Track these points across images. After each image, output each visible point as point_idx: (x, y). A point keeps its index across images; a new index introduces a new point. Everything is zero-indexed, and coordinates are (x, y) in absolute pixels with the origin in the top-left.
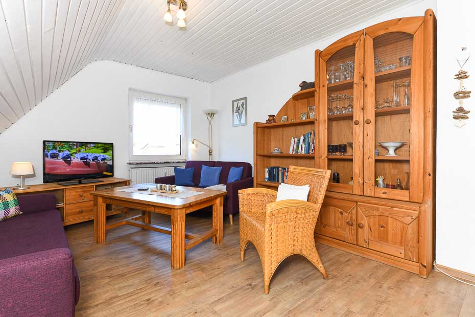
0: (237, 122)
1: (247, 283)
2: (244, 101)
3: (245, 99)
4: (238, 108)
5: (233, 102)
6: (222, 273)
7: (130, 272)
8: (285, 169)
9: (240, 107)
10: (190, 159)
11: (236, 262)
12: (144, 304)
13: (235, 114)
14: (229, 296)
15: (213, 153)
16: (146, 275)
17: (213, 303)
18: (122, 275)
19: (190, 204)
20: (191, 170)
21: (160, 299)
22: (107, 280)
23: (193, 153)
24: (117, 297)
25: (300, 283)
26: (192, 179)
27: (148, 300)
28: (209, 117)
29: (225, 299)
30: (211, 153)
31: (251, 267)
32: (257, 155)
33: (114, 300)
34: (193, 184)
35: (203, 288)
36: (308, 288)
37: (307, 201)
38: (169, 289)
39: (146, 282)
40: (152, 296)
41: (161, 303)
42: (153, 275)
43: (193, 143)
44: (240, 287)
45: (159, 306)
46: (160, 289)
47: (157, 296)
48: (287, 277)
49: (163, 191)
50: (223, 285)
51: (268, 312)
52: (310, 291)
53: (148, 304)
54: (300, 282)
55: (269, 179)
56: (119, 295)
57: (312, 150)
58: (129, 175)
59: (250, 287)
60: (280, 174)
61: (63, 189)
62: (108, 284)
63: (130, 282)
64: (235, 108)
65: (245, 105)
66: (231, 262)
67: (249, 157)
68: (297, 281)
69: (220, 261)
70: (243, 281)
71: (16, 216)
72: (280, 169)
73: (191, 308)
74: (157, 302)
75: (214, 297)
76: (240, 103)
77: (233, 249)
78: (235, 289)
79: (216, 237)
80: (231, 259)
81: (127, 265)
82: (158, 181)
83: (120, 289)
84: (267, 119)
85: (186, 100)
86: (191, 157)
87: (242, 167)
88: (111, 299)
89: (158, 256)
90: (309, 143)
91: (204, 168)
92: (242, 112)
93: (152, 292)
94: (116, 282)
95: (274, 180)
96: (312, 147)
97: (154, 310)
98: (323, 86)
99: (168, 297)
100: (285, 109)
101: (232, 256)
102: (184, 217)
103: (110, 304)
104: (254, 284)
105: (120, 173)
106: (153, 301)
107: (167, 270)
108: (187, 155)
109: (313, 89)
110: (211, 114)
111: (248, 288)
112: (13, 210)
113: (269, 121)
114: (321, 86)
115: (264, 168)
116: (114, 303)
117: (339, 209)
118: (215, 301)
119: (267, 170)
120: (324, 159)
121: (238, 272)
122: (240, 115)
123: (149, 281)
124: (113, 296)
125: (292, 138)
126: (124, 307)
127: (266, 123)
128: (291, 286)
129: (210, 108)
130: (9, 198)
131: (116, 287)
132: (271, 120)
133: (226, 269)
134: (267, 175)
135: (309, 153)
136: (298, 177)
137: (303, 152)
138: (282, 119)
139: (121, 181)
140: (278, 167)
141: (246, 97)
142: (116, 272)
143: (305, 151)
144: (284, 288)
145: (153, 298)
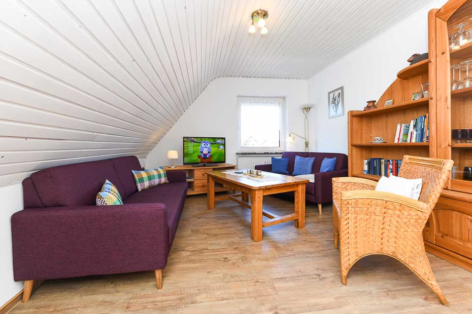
0: (333, 113)
1: (316, 272)
2: (340, 91)
3: (342, 88)
4: (334, 99)
5: (329, 93)
6: (294, 255)
7: (221, 234)
8: (389, 161)
9: (337, 97)
10: (288, 150)
11: (312, 250)
12: (221, 260)
13: (331, 106)
14: (292, 279)
15: (309, 145)
16: (231, 240)
17: (275, 279)
18: (216, 235)
19: (266, 187)
20: (286, 160)
21: (234, 261)
22: (206, 236)
23: (291, 145)
24: (207, 249)
25: (384, 294)
26: (286, 168)
27: (225, 258)
28: (305, 111)
29: (288, 280)
30: (307, 144)
31: (326, 259)
32: (352, 145)
33: (204, 251)
34: (287, 172)
35: (271, 263)
36: (394, 302)
37: (419, 200)
38: (243, 255)
39: (229, 244)
40: (229, 256)
41: (234, 264)
42: (236, 241)
43: (290, 136)
44: (307, 274)
45: (232, 266)
46: (236, 253)
47: (234, 257)
48: (368, 281)
49: (252, 175)
50: (290, 266)
51: (329, 309)
52: (396, 307)
53: (224, 261)
54: (385, 292)
55: (369, 172)
57: (428, 137)
58: (237, 163)
59: (318, 277)
60: (383, 166)
61: (193, 169)
62: (205, 239)
63: (219, 241)
64: (331, 100)
65: (341, 95)
66: (306, 248)
67: (342, 148)
68: (380, 289)
69: (295, 245)
70: (313, 269)
71: (165, 183)
72: (383, 161)
73: (255, 276)
74: (231, 262)
75: (278, 274)
76: (337, 93)
77: (313, 237)
78: (301, 274)
79: (298, 222)
80: (307, 245)
81: (221, 229)
82: (257, 168)
83: (211, 244)
84: (366, 106)
85: (284, 98)
86: (289, 149)
87: (335, 158)
88: (204, 249)
89: (245, 227)
90: (422, 130)
91: (297, 158)
92: (338, 103)
93: (230, 254)
94: (210, 239)
95: (375, 173)
96: (427, 134)
97: (226, 267)
98: (443, 53)
99: (241, 261)
100: (390, 92)
101: (309, 243)
102: (262, 198)
103: (201, 253)
104: (323, 275)
105: (230, 160)
106: (229, 260)
107: (247, 240)
108: (285, 147)
109: (426, 61)
110: (307, 109)
111: (316, 278)
112: (163, 180)
113: (368, 107)
114: (439, 55)
115: (362, 159)
116: (203, 253)
117: (469, 217)
118: (278, 278)
119: (366, 161)
120: (446, 148)
121: (310, 259)
122: (337, 106)
123: (231, 244)
124: (205, 248)
125: (399, 124)
126: (209, 258)
127: (365, 110)
128: (370, 293)
129: (305, 102)
130: (162, 172)
131: (209, 242)
132: (370, 107)
133: (299, 253)
134: (366, 168)
135: (422, 141)
136: (413, 169)
137: (414, 141)
138: (386, 104)
139: (230, 166)
140: (380, 159)
141: (343, 87)
142: (212, 232)
143: (416, 139)
144: (359, 292)
145: (230, 258)
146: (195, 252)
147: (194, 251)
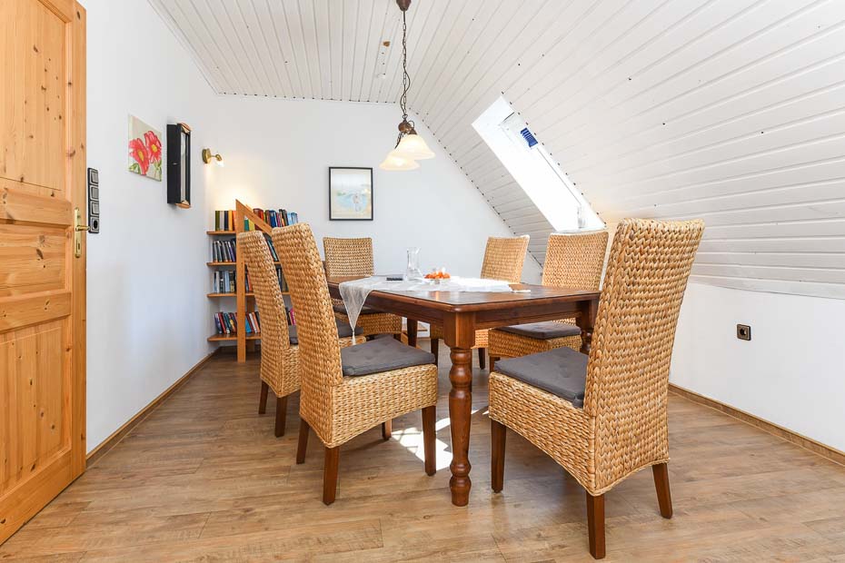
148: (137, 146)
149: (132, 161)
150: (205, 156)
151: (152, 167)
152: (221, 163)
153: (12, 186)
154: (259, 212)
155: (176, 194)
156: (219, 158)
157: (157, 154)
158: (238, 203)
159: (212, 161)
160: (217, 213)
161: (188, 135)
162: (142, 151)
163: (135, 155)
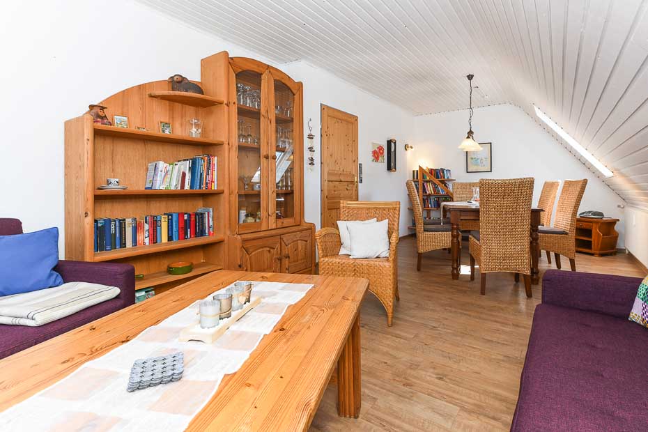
12: (449, 379)
21: (432, 370)
27: (440, 379)
33: (471, 407)
38: (409, 372)
41: (435, 368)
53: (446, 376)
56: (458, 408)
57: (207, 184)
74: (437, 372)
90: (201, 174)
93: (426, 382)
96: (206, 179)
98: (234, 103)
99: (421, 367)
103: (479, 406)
106: (439, 375)
116: (475, 405)
135: (201, 187)
138: (116, 121)
145: (435, 376)
146: (492, 414)
147: (494, 418)
148: (374, 152)
149: (373, 158)
150: (406, 147)
151: (380, 158)
152: (413, 149)
153: (342, 172)
154: (431, 171)
155: (391, 167)
156: (411, 147)
157: (382, 153)
158: (420, 167)
159: (409, 150)
160: (414, 171)
161: (395, 143)
162: (377, 155)
163: (374, 156)
